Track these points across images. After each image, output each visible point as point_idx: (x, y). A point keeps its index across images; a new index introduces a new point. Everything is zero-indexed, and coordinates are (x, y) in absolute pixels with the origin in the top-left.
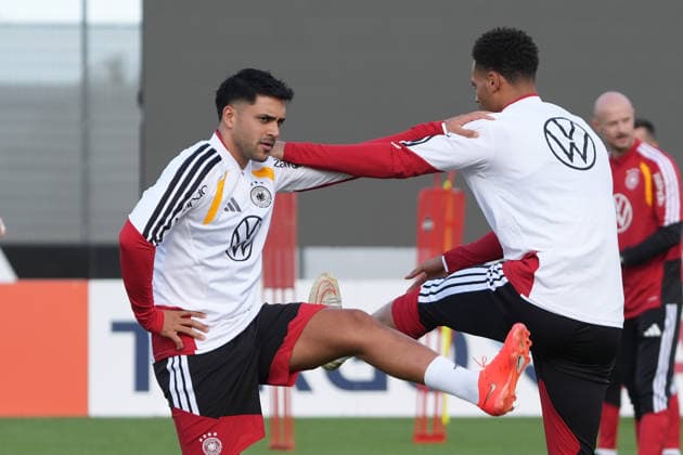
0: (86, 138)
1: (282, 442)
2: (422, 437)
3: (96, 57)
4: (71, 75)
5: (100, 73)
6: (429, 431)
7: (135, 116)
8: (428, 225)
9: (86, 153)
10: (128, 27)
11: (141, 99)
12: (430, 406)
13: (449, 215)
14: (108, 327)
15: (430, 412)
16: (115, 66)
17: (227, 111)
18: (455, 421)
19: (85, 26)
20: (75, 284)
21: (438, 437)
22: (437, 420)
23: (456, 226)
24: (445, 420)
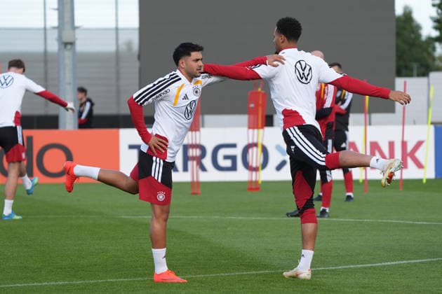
0: (118, 73)
1: (196, 191)
2: (251, 189)
3: (121, 41)
4: (112, 48)
5: (123, 47)
6: (254, 187)
7: (137, 64)
8: (252, 105)
9: (118, 79)
10: (134, 29)
11: (139, 57)
12: (254, 176)
13: (260, 102)
14: (127, 147)
15: (254, 179)
16: (129, 44)
17: (180, 62)
18: (264, 182)
19: (117, 29)
20: (114, 130)
21: (257, 189)
22: (256, 182)
23: (263, 106)
24: (260, 182)
